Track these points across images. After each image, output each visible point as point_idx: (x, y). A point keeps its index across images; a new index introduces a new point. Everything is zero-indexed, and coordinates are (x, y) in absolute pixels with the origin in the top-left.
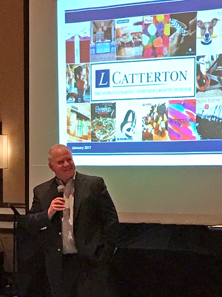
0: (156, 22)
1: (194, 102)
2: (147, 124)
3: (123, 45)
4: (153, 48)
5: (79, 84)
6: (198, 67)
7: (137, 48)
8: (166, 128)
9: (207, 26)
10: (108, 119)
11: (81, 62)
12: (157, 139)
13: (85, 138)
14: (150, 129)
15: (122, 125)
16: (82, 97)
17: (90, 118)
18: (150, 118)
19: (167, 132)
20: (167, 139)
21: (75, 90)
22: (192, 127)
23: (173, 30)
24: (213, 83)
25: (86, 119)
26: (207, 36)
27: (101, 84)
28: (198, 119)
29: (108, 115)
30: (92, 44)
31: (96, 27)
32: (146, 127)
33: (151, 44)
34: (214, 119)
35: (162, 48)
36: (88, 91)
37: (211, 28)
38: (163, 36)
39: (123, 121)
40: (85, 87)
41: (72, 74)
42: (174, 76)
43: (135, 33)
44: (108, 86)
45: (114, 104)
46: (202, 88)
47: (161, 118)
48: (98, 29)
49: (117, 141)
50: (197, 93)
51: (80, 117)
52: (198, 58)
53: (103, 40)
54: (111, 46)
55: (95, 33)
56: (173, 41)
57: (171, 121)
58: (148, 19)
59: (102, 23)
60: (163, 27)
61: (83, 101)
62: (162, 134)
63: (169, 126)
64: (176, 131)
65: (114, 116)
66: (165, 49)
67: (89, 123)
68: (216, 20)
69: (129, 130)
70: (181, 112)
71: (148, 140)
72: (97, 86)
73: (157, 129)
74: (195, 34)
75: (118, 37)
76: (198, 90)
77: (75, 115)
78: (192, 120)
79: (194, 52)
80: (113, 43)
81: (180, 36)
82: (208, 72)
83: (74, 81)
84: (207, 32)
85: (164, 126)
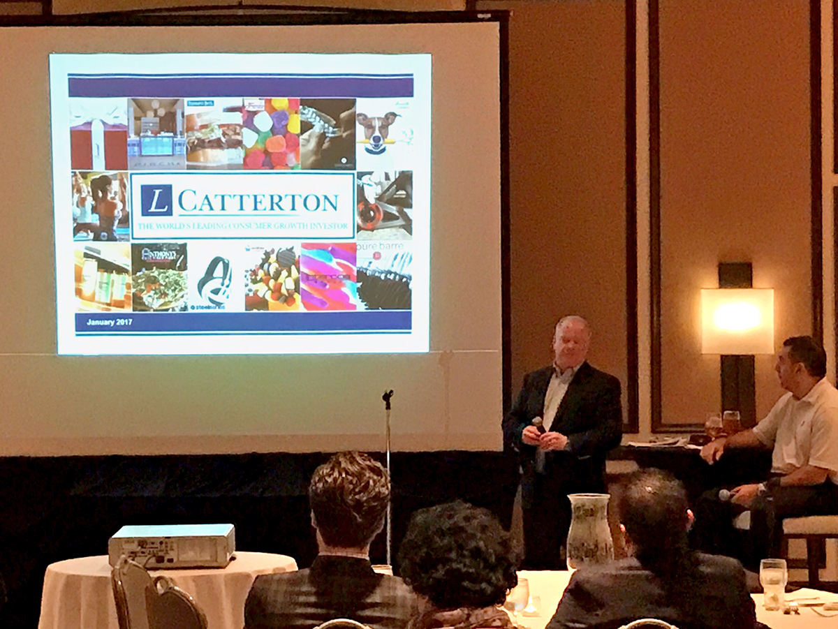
0: (271, 110)
1: (353, 248)
2: (255, 282)
3: (202, 144)
4: (266, 152)
5: (104, 207)
6: (361, 190)
7: (232, 151)
8: (297, 289)
9: (377, 124)
10: (171, 272)
11: (107, 168)
12: (276, 307)
13: (120, 304)
14: (262, 290)
15: (202, 284)
16: (110, 230)
17: (130, 268)
18: (261, 274)
19: (297, 297)
20: (299, 307)
21: (93, 219)
22: (350, 289)
23: (306, 126)
24: (389, 217)
25: (120, 270)
26: (377, 140)
27: (153, 209)
28: (361, 275)
29: (171, 265)
30: (132, 137)
31: (141, 109)
32: (254, 287)
33: (260, 146)
34: (391, 277)
35: (284, 155)
36: (125, 221)
37: (384, 127)
38: (286, 133)
39: (202, 275)
40: (118, 213)
41: (86, 188)
42: (312, 203)
43: (228, 126)
44: (169, 213)
45: (184, 246)
46: (369, 225)
47: (284, 273)
48: (145, 113)
49: (190, 311)
50: (358, 232)
51: (105, 266)
52: (361, 175)
53: (156, 134)
54: (174, 145)
55: (137, 119)
56: (308, 143)
57: (307, 278)
58: (254, 103)
59: (155, 102)
60: (287, 118)
61: (111, 238)
62: (289, 299)
63: (302, 285)
64: (316, 295)
65: (183, 267)
66: (291, 156)
67: (128, 279)
68: (394, 115)
69: (216, 292)
70: (328, 263)
71: (259, 310)
72: (146, 212)
73: (277, 292)
74: (353, 135)
75: (190, 129)
76: (359, 229)
77: (94, 263)
78: (348, 277)
79: (352, 164)
80: (179, 139)
81: (322, 137)
82: (379, 198)
83: (90, 202)
84: (377, 133)
85: (292, 286)
